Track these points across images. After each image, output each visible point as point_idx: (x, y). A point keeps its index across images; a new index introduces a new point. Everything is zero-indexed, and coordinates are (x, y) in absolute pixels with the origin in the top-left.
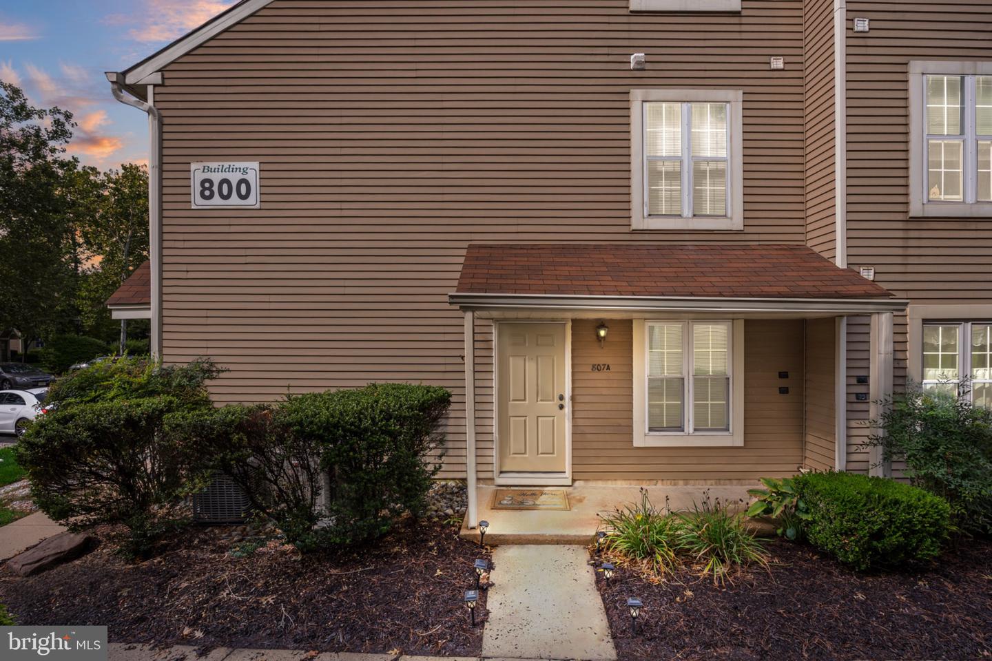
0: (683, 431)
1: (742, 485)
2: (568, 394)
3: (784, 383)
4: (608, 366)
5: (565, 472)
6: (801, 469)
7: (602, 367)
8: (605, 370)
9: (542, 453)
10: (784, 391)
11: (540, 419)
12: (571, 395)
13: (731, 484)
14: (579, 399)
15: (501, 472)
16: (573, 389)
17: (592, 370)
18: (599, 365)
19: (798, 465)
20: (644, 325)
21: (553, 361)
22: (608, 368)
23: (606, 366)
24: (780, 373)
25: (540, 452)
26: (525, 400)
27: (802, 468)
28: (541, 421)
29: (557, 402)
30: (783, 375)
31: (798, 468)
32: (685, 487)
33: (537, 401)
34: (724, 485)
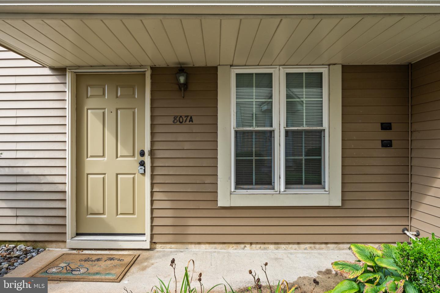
0: (274, 189)
1: (340, 249)
2: (147, 148)
3: (386, 135)
4: (191, 118)
5: (144, 234)
6: (406, 232)
7: (185, 119)
8: (187, 122)
9: (121, 214)
10: (387, 144)
11: (119, 176)
12: (150, 149)
13: (328, 249)
14: (159, 154)
15: (78, 234)
16: (152, 143)
17: (174, 122)
18: (181, 117)
19: (403, 227)
20: (230, 72)
21: (134, 113)
22: (191, 120)
23: (189, 118)
24: (382, 124)
25: (119, 213)
26: (103, 156)
27: (408, 230)
28: (120, 178)
29: (138, 158)
30: (386, 127)
31: (403, 231)
32: (276, 251)
33: (117, 157)
34: (320, 249)
